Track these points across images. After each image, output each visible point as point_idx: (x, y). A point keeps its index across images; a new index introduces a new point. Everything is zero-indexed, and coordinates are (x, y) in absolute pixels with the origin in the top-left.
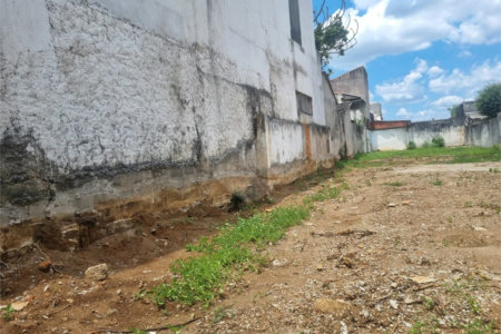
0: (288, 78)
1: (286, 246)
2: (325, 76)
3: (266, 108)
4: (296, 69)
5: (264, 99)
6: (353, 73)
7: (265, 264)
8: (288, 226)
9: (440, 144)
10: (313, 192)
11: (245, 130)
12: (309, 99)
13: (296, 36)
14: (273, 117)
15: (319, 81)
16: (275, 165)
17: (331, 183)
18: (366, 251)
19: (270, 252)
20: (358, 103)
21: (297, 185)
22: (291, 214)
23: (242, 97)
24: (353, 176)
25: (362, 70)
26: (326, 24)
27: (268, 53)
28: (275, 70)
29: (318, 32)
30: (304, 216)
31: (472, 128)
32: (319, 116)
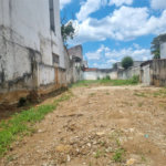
0: (48, 46)
1: (45, 123)
2: (65, 47)
3: (38, 59)
4: (52, 43)
5: (37, 55)
6: (76, 47)
7: (34, 132)
8: (46, 113)
9: (108, 78)
10: (58, 97)
11: (27, 69)
12: (58, 57)
13: (52, 28)
14: (41, 63)
15: (63, 49)
16: (41, 85)
17: (66, 93)
18: (80, 122)
19: (37, 126)
20: (78, 60)
21: (51, 94)
22: (48, 108)
23: (26, 53)
24: (75, 90)
25: (80, 47)
26: (66, 25)
27: (40, 34)
28: (43, 42)
29: (62, 28)
30: (54, 108)
31: (120, 72)
32: (62, 64)
